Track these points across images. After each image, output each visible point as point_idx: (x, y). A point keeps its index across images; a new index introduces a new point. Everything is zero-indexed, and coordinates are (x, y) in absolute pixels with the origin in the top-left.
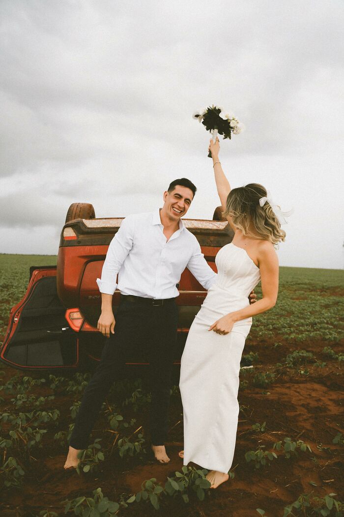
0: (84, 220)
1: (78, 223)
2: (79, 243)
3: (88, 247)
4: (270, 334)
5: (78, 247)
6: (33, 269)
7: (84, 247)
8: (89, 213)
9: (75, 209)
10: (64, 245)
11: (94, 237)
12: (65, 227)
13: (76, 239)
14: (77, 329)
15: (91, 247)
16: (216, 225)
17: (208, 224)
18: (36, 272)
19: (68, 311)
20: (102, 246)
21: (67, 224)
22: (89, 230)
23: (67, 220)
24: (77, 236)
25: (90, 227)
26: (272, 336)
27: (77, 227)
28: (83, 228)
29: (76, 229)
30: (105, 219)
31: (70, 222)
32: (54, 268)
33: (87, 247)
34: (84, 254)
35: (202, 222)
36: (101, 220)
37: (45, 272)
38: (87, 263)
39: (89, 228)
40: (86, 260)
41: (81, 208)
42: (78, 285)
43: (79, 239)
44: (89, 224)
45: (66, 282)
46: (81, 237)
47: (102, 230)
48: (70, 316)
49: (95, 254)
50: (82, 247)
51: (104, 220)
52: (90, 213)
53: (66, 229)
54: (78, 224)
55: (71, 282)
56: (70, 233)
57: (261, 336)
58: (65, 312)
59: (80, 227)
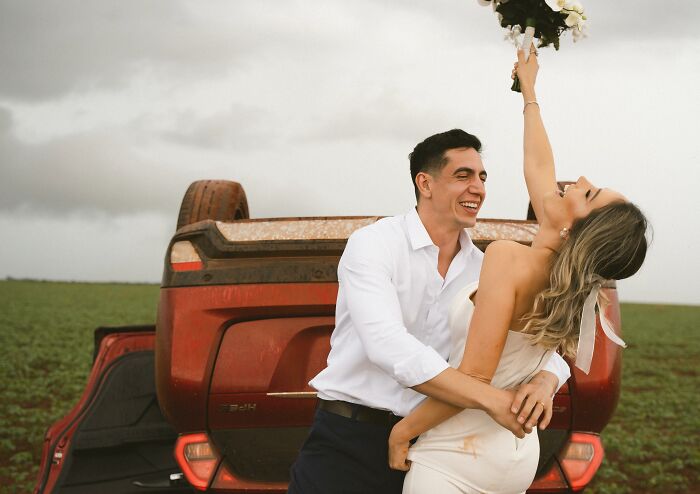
0: (219, 223)
1: (206, 230)
2: (208, 278)
3: (230, 289)
4: (677, 483)
5: (205, 289)
6: (101, 333)
7: (220, 287)
8: (232, 205)
9: (200, 195)
10: (172, 284)
11: (243, 264)
12: (176, 239)
13: (199, 268)
14: (203, 484)
15: (236, 288)
16: (534, 231)
17: (514, 229)
18: (109, 341)
19: (183, 441)
20: (261, 286)
21: (180, 231)
22: (232, 249)
23: (181, 223)
24: (203, 262)
25: (233, 240)
26: (684, 487)
27: (204, 241)
28: (217, 243)
29: (199, 245)
30: (270, 220)
31: (186, 229)
32: (151, 329)
33: (227, 287)
34: (218, 305)
35: (499, 226)
36: (259, 224)
37: (130, 341)
38: (226, 326)
39: (232, 243)
40: (222, 320)
41: (213, 192)
42: (204, 379)
43: (208, 269)
44: (234, 232)
45: (177, 372)
46: (213, 264)
47: (262, 248)
48: (185, 451)
49: (245, 305)
50: (216, 288)
51: (267, 224)
52: (234, 204)
53: (178, 246)
54: (206, 233)
55: (188, 370)
56: (186, 254)
57: (656, 486)
58: (173, 442)
59: (209, 241)
